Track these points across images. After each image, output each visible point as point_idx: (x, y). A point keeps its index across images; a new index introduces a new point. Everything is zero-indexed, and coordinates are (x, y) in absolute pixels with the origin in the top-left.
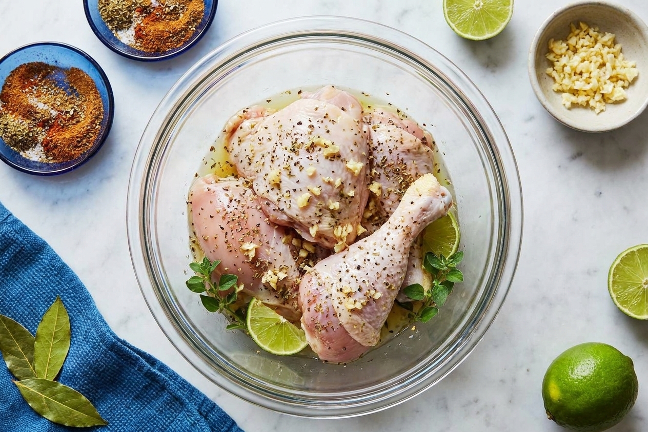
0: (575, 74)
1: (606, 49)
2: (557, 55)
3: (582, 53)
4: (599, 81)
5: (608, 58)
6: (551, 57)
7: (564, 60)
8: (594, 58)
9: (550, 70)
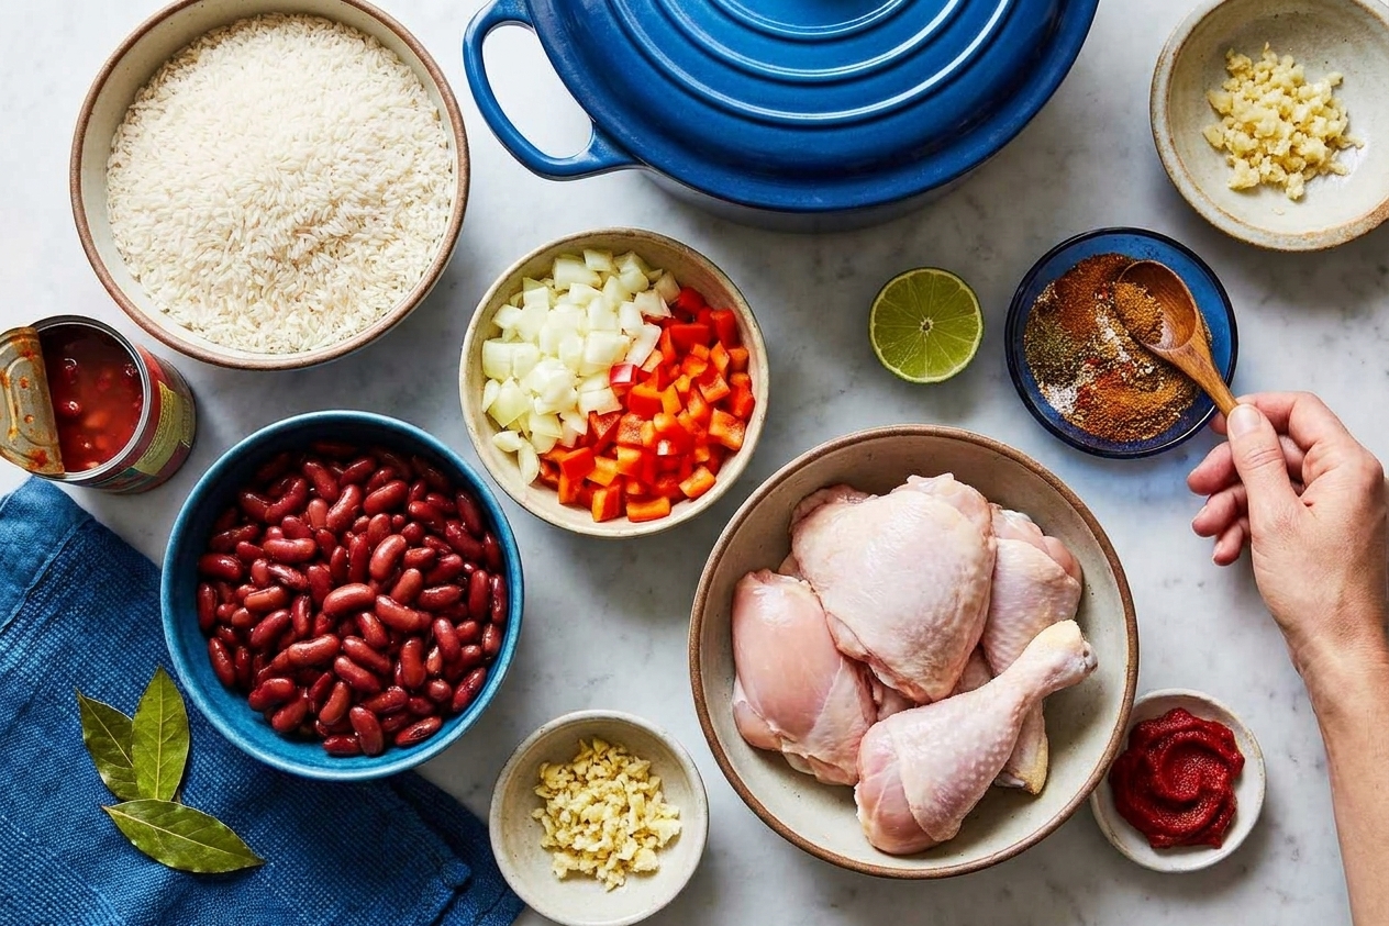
0: (578, 823)
1: (634, 786)
2: (552, 790)
3: (594, 789)
4: (614, 838)
5: (636, 801)
6: (541, 792)
7: (560, 800)
8: (612, 798)
9: (538, 813)
